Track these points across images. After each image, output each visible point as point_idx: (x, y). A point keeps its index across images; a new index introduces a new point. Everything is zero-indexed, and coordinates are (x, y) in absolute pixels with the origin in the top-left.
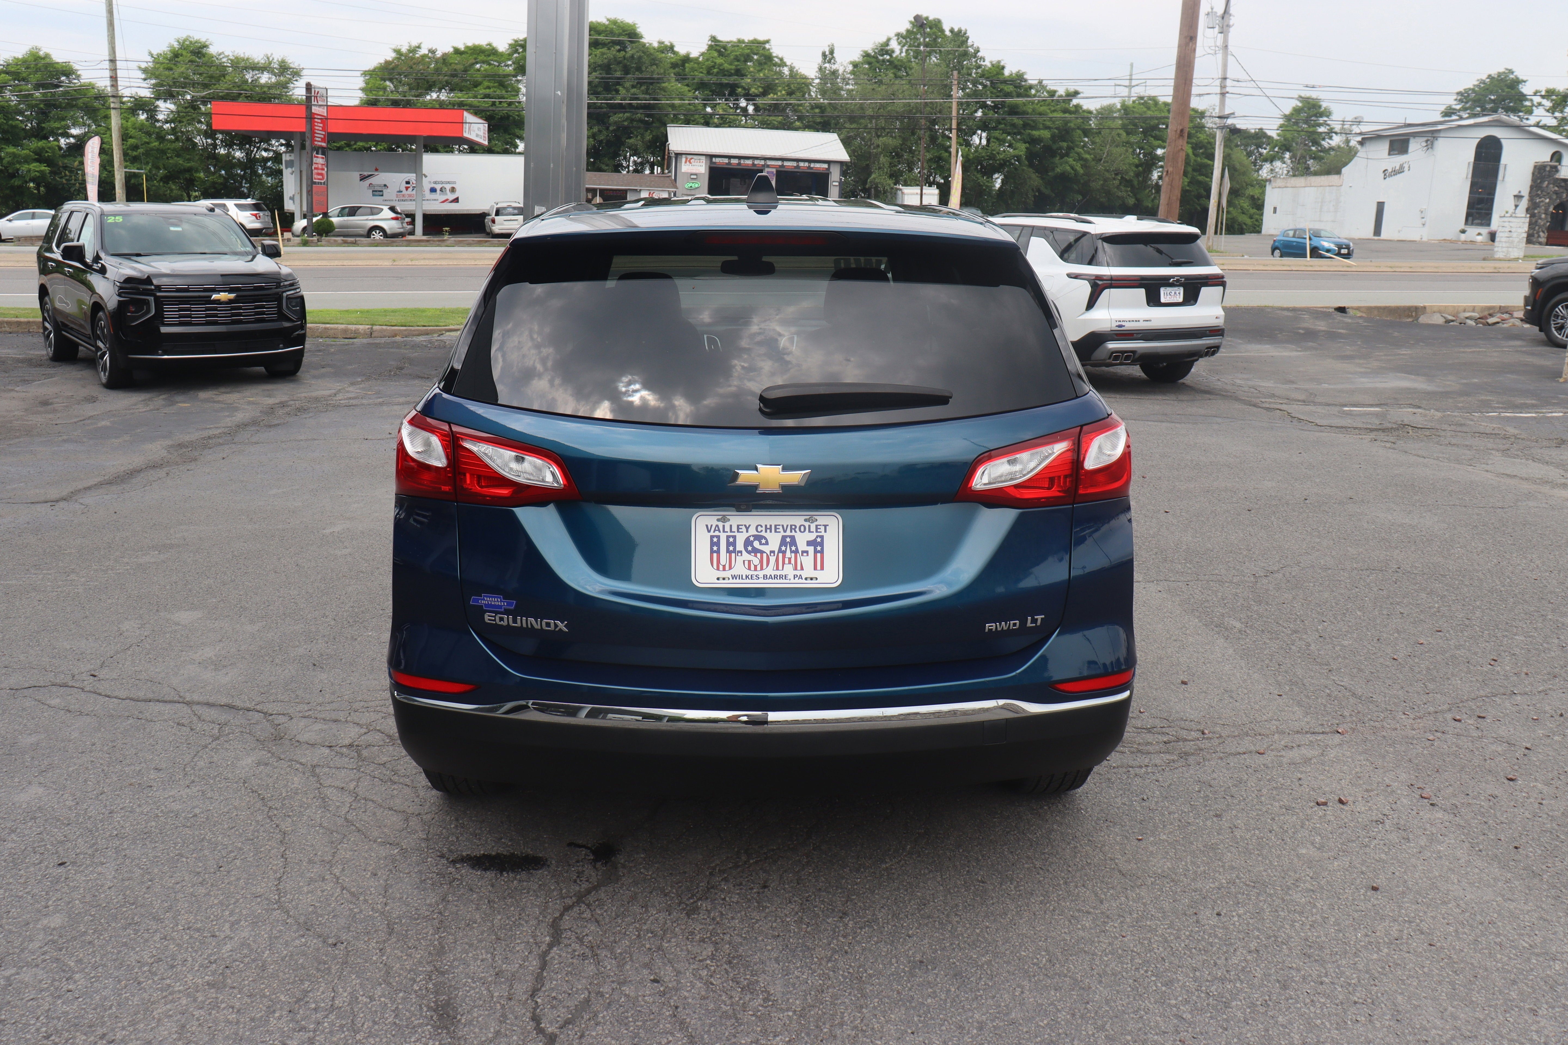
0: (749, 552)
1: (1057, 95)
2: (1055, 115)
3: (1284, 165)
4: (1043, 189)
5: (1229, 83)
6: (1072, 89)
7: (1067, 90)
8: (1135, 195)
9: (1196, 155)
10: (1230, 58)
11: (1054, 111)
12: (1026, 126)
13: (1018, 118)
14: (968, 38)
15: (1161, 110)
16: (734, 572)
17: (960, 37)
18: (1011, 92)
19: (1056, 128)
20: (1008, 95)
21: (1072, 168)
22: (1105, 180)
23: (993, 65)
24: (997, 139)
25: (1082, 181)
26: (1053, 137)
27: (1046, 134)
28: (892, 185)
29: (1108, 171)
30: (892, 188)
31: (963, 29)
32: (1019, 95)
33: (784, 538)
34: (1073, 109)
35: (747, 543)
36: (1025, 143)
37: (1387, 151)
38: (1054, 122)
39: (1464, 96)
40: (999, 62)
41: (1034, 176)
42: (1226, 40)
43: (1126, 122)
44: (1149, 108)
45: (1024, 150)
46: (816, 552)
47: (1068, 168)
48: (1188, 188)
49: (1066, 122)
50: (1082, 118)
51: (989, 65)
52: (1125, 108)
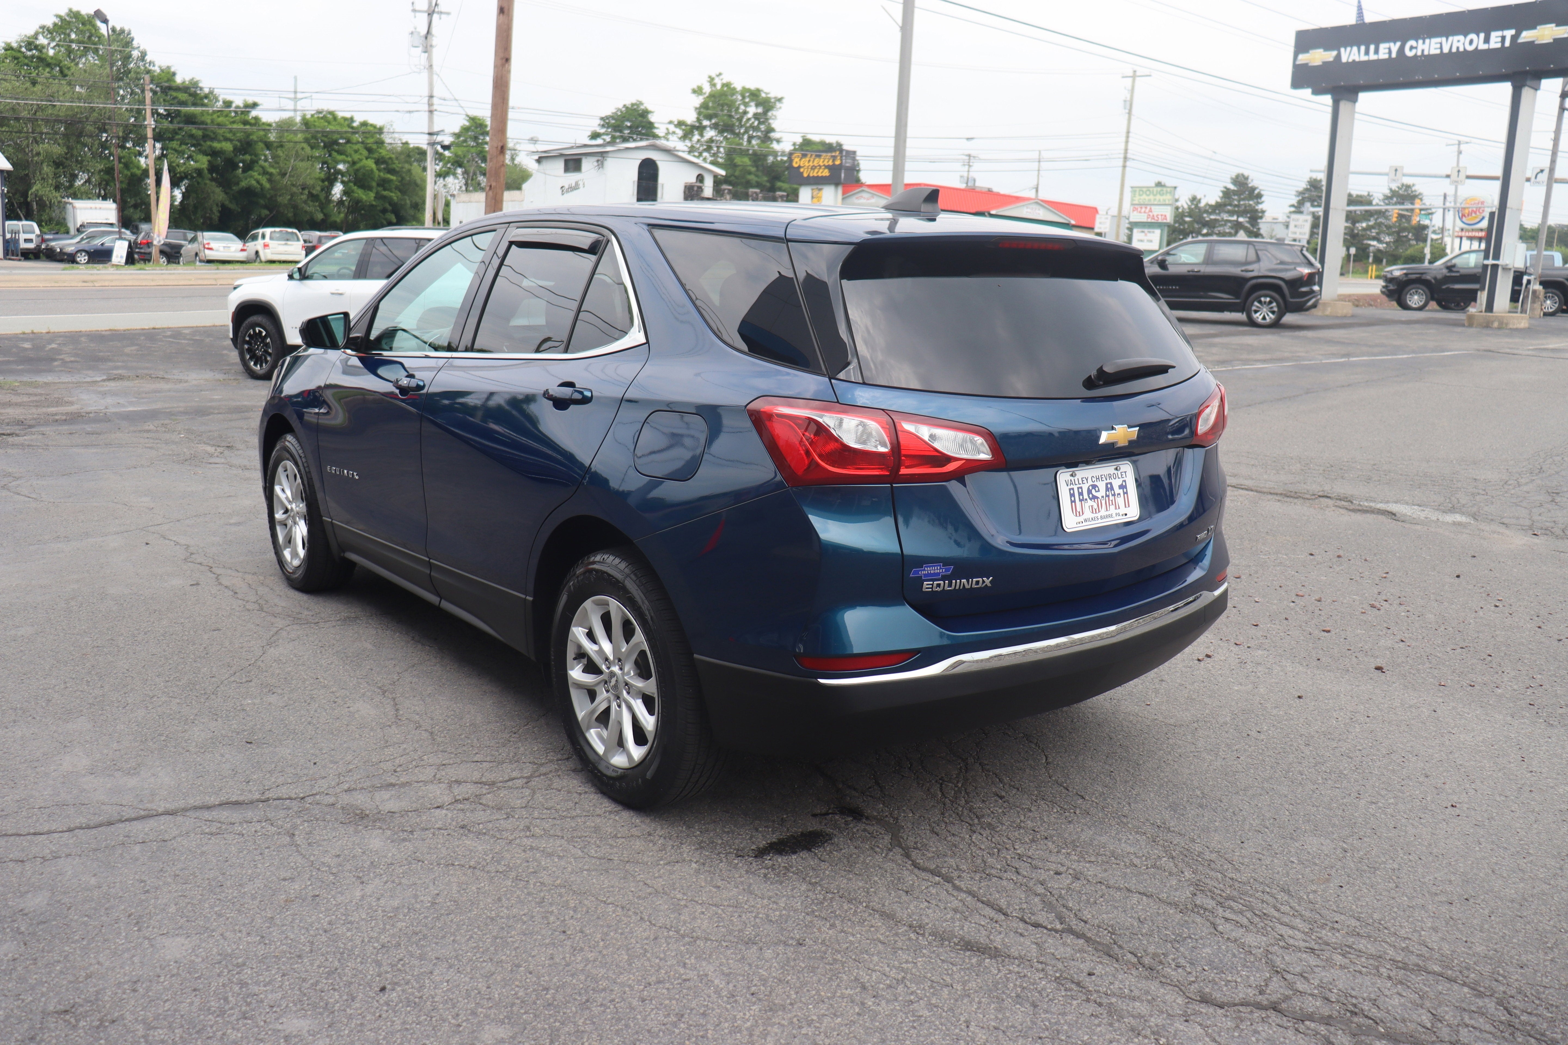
0: (1091, 499)
1: (234, 105)
2: (235, 126)
3: (456, 181)
4: (227, 203)
5: (435, 101)
6: (250, 100)
7: (245, 101)
8: (322, 211)
9: (379, 170)
10: (435, 77)
11: (234, 122)
12: (205, 137)
13: (199, 129)
14: (133, 40)
15: (340, 124)
16: (1086, 516)
17: (122, 39)
18: (186, 101)
19: (238, 140)
20: (183, 103)
21: (258, 182)
22: (292, 195)
23: (162, 71)
24: (175, 150)
25: (268, 196)
26: (235, 149)
27: (228, 146)
28: (59, 198)
29: (293, 185)
30: (60, 202)
31: (126, 29)
32: (195, 104)
33: (1107, 484)
34: (253, 121)
35: (1089, 492)
36: (207, 155)
37: (563, 170)
38: (234, 134)
39: (606, 122)
40: (169, 67)
41: (218, 190)
42: (429, 59)
43: (309, 136)
44: (329, 123)
45: (207, 163)
46: (1124, 493)
47: (254, 182)
48: (374, 203)
49: (248, 135)
50: (264, 130)
51: (158, 71)
52: (306, 123)
